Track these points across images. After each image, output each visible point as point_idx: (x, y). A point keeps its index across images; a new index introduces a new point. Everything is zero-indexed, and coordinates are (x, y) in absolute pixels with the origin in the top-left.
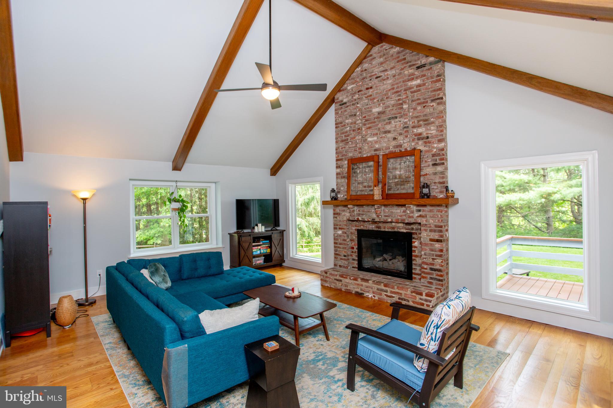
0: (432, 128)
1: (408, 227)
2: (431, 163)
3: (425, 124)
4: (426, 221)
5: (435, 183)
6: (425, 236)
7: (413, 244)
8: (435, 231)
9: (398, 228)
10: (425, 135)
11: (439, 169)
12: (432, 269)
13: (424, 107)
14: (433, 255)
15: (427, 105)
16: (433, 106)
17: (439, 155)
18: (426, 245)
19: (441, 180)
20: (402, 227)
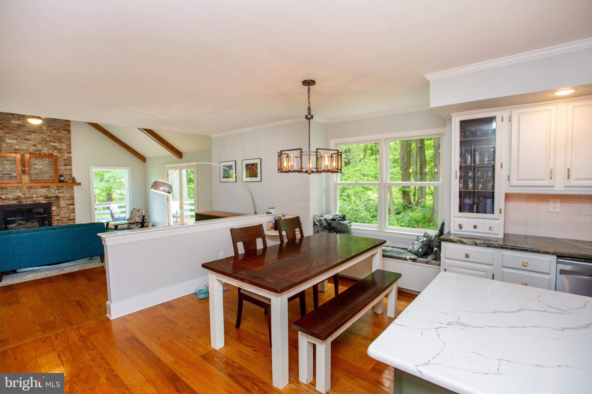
0: (64, 145)
1: (47, 199)
2: (63, 164)
3: (59, 142)
4: (64, 195)
5: (66, 175)
6: (63, 203)
7: (52, 209)
8: (70, 200)
9: (39, 200)
10: (59, 147)
11: (68, 167)
12: (68, 220)
13: (58, 132)
14: (69, 212)
15: (60, 131)
16: (64, 133)
17: (68, 160)
18: (64, 207)
19: (70, 173)
20: (42, 200)
